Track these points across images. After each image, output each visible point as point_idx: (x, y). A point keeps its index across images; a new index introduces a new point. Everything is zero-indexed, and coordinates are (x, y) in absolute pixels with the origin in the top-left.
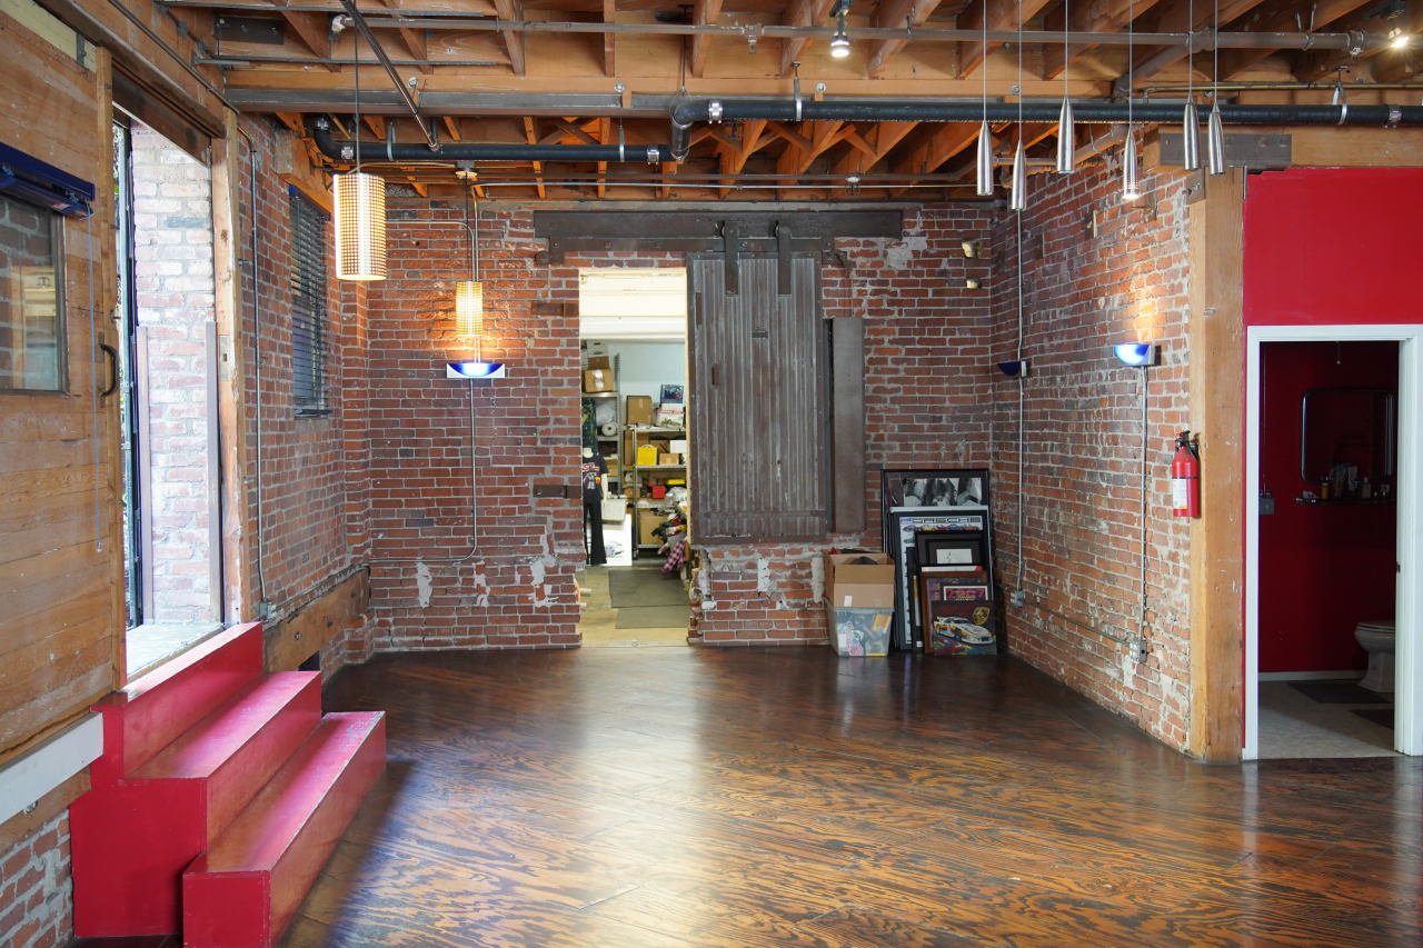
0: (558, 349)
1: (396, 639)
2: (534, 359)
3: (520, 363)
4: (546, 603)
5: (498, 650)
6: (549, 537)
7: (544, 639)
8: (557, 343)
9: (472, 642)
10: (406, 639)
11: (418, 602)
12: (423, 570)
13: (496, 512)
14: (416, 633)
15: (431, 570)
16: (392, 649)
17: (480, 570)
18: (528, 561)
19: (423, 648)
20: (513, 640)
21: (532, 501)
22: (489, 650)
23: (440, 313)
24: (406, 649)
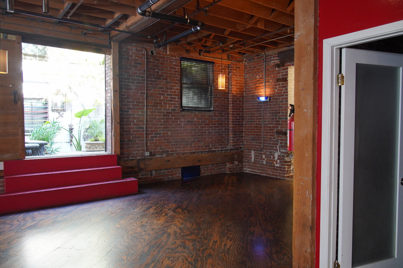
0: (283, 91)
1: (248, 169)
2: (277, 95)
3: (274, 96)
4: (278, 165)
5: (267, 176)
6: (279, 146)
7: (277, 175)
8: (282, 90)
9: (262, 173)
10: (249, 170)
11: (252, 161)
12: (253, 152)
13: (268, 138)
14: (251, 168)
15: (254, 152)
16: (247, 172)
17: (264, 154)
18: (274, 153)
19: (252, 173)
20: (271, 174)
21: (276, 136)
22: (265, 176)
23: (258, 84)
24: (249, 172)
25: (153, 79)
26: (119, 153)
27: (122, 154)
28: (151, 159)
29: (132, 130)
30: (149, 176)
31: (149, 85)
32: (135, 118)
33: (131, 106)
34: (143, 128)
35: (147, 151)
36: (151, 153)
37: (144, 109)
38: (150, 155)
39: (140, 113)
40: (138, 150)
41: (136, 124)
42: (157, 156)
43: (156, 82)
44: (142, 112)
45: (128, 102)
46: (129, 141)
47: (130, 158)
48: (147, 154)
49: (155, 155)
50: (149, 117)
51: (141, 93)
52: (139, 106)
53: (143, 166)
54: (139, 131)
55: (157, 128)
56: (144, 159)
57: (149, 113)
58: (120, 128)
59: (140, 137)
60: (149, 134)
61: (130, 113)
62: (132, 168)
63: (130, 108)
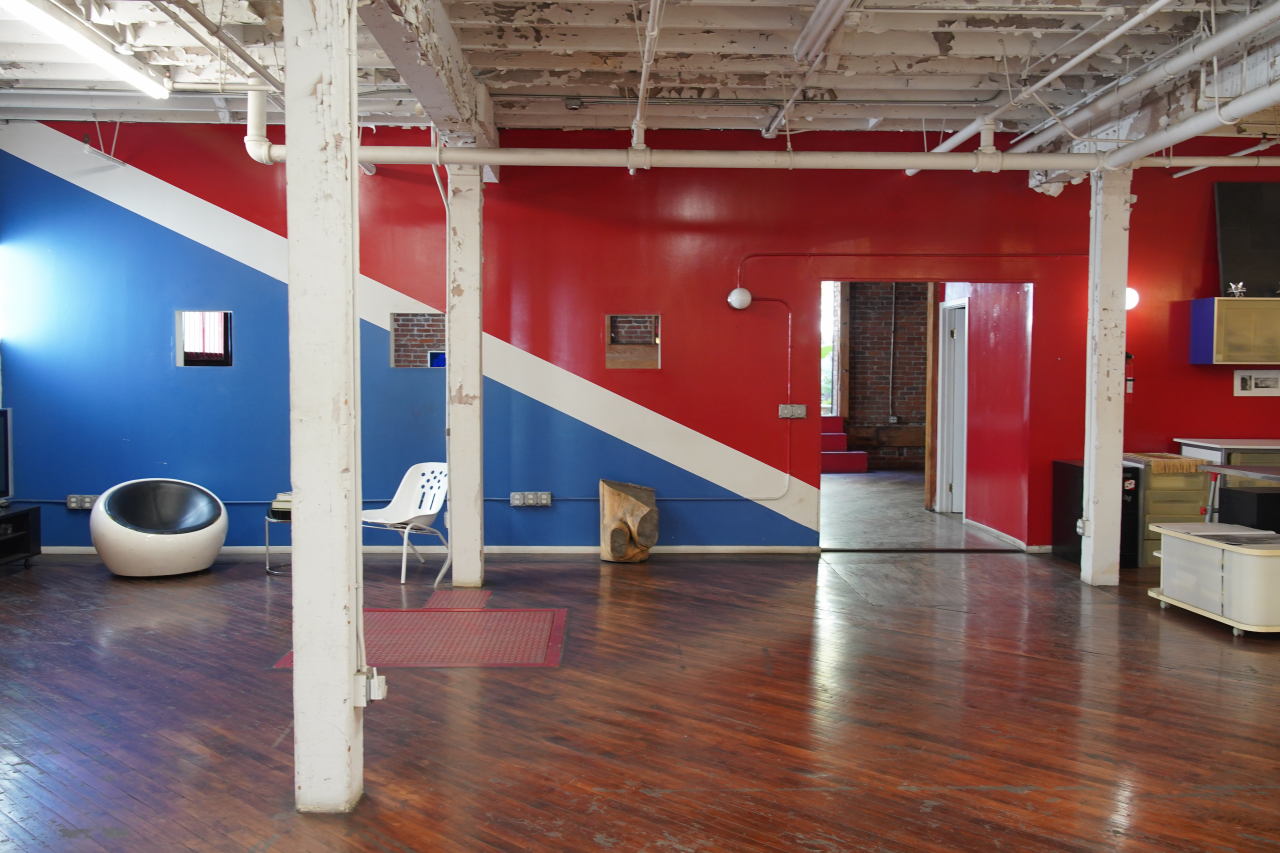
25: (907, 300)
26: (846, 415)
27: (851, 417)
28: (899, 429)
29: (869, 382)
30: (897, 456)
31: (900, 311)
32: (874, 363)
33: (869, 345)
34: (888, 378)
35: (894, 414)
36: (899, 419)
37: (889, 348)
38: (898, 423)
39: (883, 355)
40: (880, 414)
41: (877, 373)
42: (911, 424)
43: (912, 304)
44: (886, 353)
45: (864, 338)
46: (864, 398)
47: (866, 425)
48: (893, 420)
49: (907, 423)
50: (898, 361)
51: (886, 324)
52: (882, 343)
53: (884, 439)
54: (881, 383)
55: (911, 379)
56: (888, 427)
57: (898, 355)
58: (850, 378)
59: (882, 393)
60: (899, 388)
61: (867, 355)
62: (868, 439)
63: (868, 348)
